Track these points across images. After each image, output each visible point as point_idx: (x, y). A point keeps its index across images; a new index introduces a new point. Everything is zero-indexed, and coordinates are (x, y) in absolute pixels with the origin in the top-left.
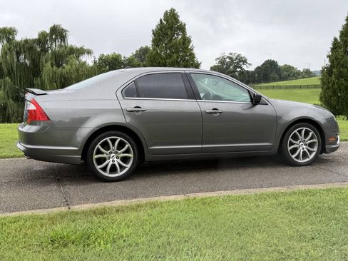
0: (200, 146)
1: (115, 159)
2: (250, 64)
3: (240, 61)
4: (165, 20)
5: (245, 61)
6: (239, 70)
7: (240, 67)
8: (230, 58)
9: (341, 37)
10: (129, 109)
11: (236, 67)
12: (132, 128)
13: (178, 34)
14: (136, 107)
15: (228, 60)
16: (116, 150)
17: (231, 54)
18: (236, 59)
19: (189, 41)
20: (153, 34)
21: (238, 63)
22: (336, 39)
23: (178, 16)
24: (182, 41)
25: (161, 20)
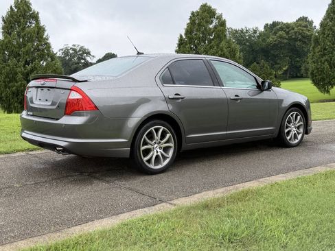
0: (226, 133)
1: (159, 150)
2: (93, 56)
3: (84, 53)
4: (16, 7)
5: (88, 53)
6: (83, 61)
7: (84, 59)
8: (74, 50)
9: (186, 34)
10: (170, 97)
11: (79, 59)
12: (173, 116)
13: (30, 23)
14: (176, 95)
15: (71, 51)
16: (159, 140)
17: (74, 46)
18: (80, 51)
19: (44, 30)
20: (3, 20)
21: (81, 55)
22: (181, 36)
23: (30, 4)
24: (36, 30)
25: (11, 7)
